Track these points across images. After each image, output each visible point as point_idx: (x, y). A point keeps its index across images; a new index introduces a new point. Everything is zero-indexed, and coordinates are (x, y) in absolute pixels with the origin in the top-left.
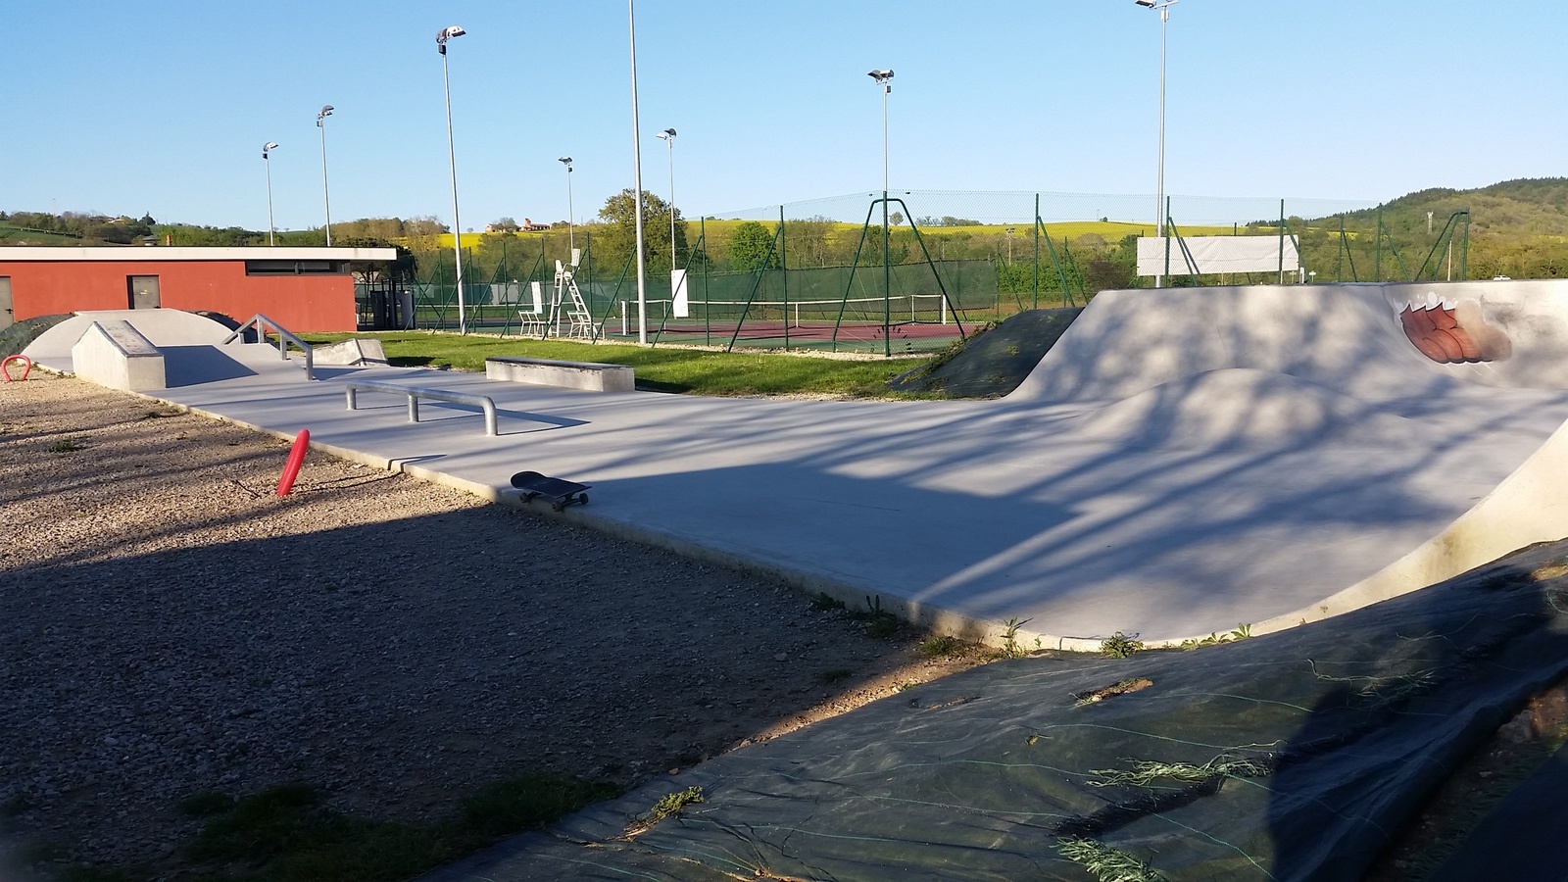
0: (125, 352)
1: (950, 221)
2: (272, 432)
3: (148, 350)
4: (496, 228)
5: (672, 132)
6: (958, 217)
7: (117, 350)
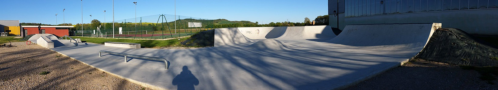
0: (47, 42)
1: (129, 23)
2: (97, 68)
3: (51, 41)
4: (77, 24)
5: (105, 11)
6: (130, 22)
7: (46, 41)
